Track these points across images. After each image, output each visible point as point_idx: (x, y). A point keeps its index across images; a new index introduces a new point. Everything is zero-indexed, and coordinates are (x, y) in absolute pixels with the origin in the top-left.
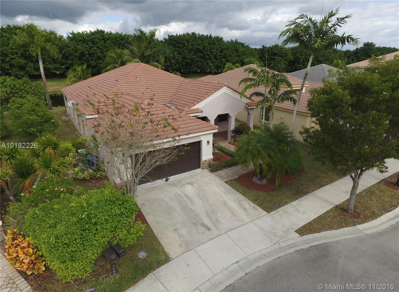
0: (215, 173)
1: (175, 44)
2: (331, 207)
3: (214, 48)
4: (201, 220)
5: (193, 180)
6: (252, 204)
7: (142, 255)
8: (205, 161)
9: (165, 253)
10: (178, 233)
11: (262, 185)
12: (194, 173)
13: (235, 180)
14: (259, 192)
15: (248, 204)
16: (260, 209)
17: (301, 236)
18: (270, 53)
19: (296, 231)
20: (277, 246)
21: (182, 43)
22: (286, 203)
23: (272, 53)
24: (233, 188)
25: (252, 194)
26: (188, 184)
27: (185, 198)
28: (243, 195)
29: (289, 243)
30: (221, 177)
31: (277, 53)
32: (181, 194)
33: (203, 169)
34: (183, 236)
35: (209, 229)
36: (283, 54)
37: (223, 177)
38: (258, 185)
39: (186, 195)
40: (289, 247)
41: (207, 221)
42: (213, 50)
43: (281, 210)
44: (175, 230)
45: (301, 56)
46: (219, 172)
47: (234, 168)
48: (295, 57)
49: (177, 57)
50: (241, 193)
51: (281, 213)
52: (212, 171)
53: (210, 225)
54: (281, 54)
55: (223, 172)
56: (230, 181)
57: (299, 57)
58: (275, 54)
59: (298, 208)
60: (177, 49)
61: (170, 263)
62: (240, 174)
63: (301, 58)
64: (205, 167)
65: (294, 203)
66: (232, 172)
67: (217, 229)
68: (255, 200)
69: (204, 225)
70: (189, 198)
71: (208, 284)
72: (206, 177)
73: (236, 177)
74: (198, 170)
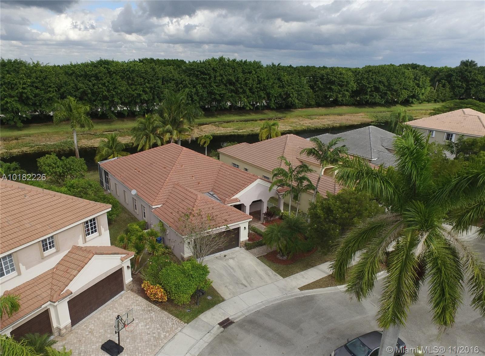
0: (249, 250)
1: (198, 74)
2: (327, 275)
3: (249, 79)
4: (241, 281)
5: (234, 256)
6: (274, 273)
7: (209, 298)
8: (243, 241)
9: (222, 297)
10: (228, 288)
11: (283, 260)
12: (234, 250)
13: (264, 256)
14: (280, 265)
15: (271, 272)
16: (279, 276)
17: (301, 291)
18: (325, 80)
19: (298, 289)
20: (285, 295)
21: (208, 73)
22: (297, 272)
23: (327, 81)
24: (262, 262)
25: (275, 266)
26: (231, 258)
27: (229, 268)
28: (269, 266)
29: (293, 294)
30: (254, 254)
31: (335, 81)
32: (226, 265)
33: (240, 247)
34: (231, 290)
35: (246, 286)
36: (343, 82)
37: (255, 254)
38: (280, 260)
39: (229, 266)
40: (292, 296)
41: (244, 282)
42: (248, 82)
43: (292, 277)
44: (225, 287)
45: (368, 84)
46: (253, 250)
47: (264, 247)
48: (361, 85)
49: (201, 92)
50: (267, 265)
51: (292, 278)
52: (247, 249)
53: (246, 284)
54: (341, 83)
55: (255, 250)
56: (260, 257)
57: (366, 86)
58: (333, 83)
59: (304, 276)
60: (202, 82)
61: (225, 301)
62: (268, 252)
63: (369, 87)
64: (242, 246)
65: (302, 273)
66: (263, 250)
67: (251, 286)
68: (276, 271)
69: (242, 284)
70: (232, 268)
71: (246, 310)
72: (243, 253)
73: (265, 254)
74: (237, 249)
